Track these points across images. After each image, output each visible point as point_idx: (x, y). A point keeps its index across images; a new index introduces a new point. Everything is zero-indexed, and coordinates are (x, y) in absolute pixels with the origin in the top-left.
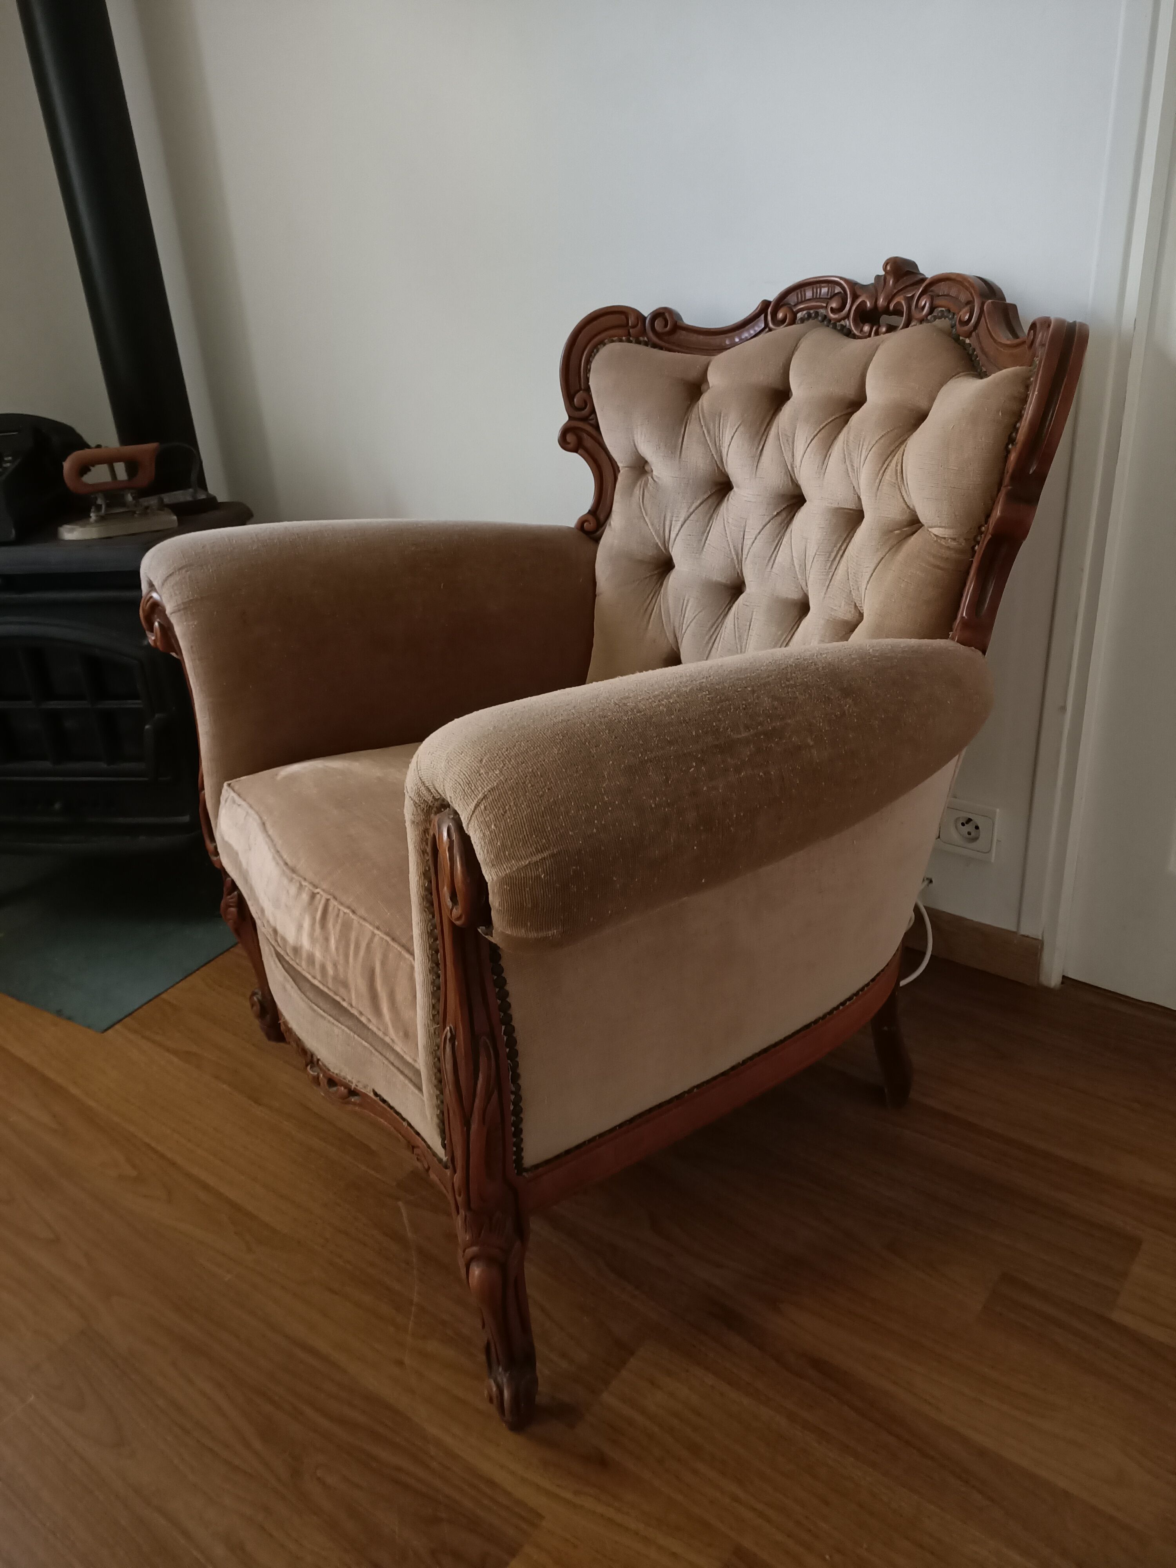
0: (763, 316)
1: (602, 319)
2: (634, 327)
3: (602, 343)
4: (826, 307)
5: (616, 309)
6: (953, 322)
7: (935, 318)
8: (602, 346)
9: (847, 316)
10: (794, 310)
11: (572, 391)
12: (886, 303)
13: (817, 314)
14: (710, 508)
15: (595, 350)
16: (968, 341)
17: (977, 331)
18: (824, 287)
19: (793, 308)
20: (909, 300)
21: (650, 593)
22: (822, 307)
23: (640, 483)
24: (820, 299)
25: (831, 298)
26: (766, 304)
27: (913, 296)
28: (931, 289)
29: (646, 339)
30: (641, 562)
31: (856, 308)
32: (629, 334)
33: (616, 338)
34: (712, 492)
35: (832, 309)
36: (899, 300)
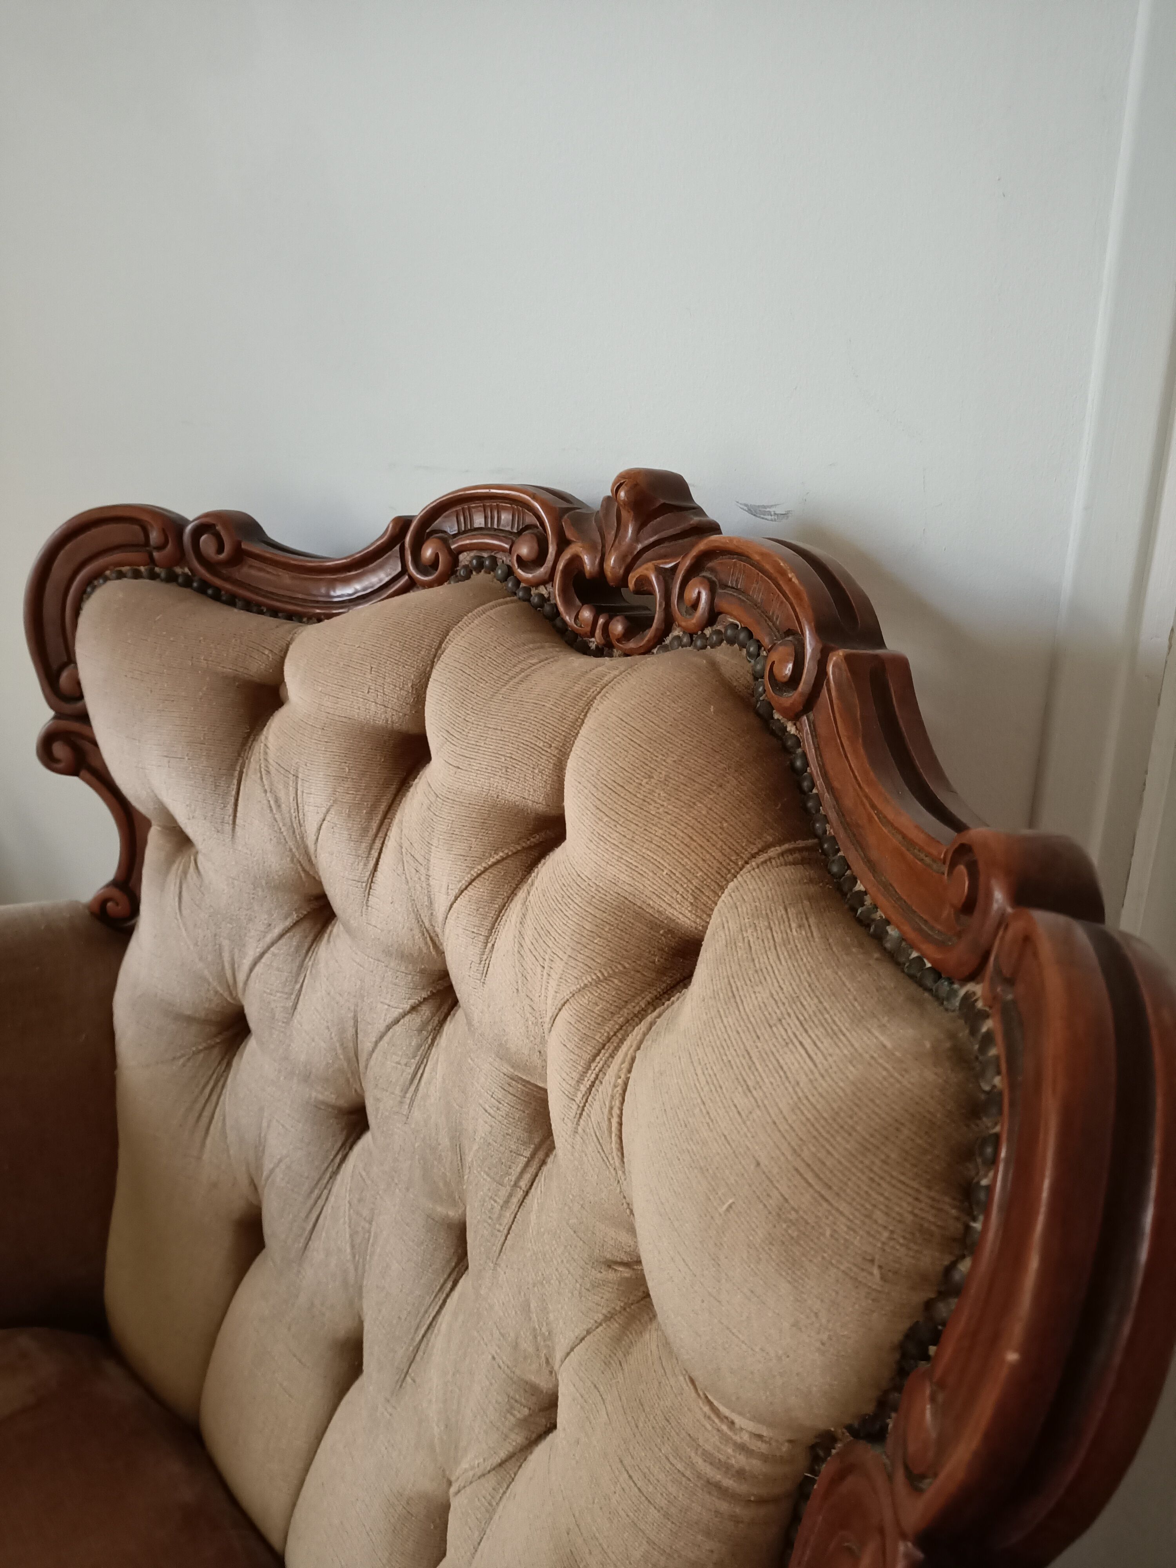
0: (397, 548)
1: (94, 531)
2: (160, 548)
3: (99, 576)
4: (510, 551)
5: (119, 513)
6: (759, 667)
7: (721, 638)
8: (101, 581)
9: (550, 578)
10: (453, 547)
11: (55, 667)
12: (622, 571)
13: (494, 560)
14: (298, 948)
15: (89, 589)
16: (791, 729)
17: (811, 715)
18: (505, 508)
19: (450, 541)
20: (667, 576)
21: (207, 1083)
22: (503, 550)
23: (177, 867)
24: (496, 533)
25: (520, 533)
26: (402, 524)
27: (674, 569)
28: (710, 564)
29: (186, 570)
30: (190, 1020)
31: (566, 567)
32: (152, 561)
33: (128, 568)
34: (301, 916)
35: (519, 558)
36: (646, 572)
